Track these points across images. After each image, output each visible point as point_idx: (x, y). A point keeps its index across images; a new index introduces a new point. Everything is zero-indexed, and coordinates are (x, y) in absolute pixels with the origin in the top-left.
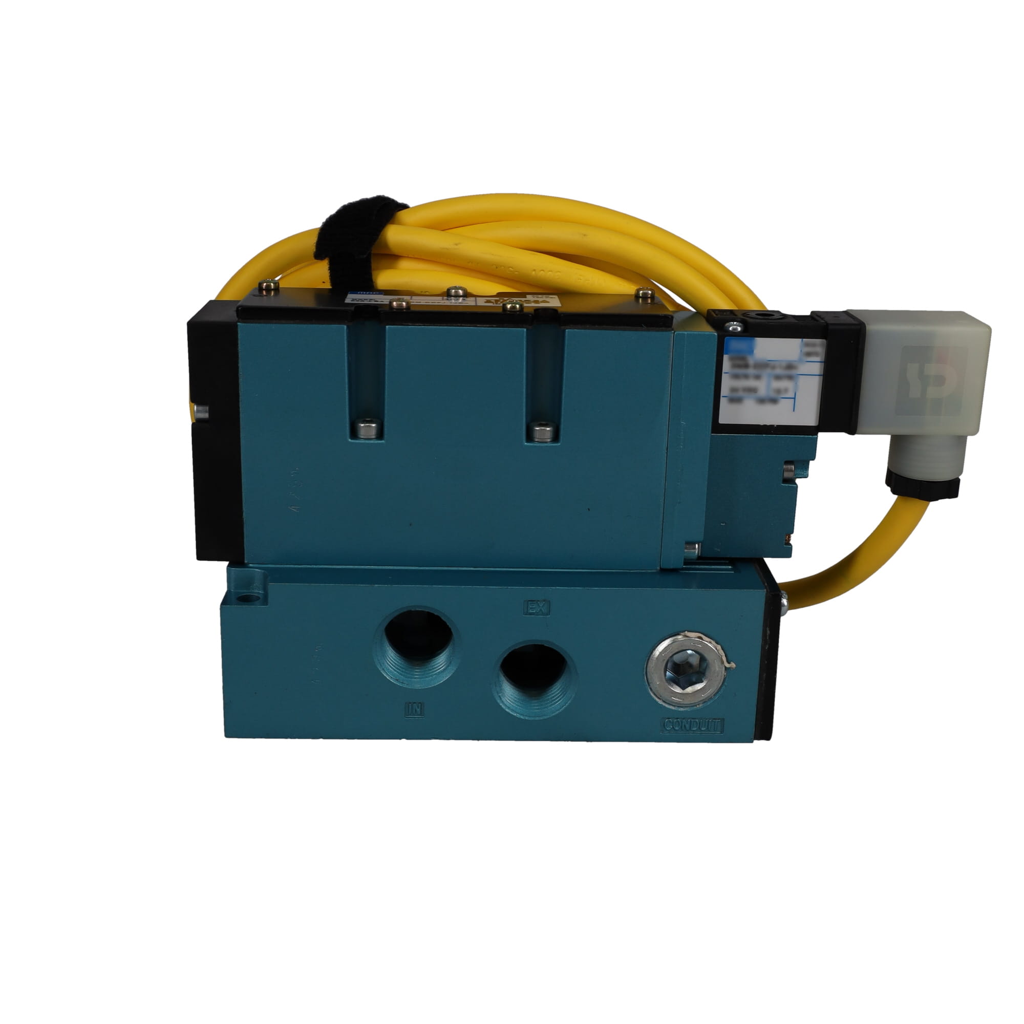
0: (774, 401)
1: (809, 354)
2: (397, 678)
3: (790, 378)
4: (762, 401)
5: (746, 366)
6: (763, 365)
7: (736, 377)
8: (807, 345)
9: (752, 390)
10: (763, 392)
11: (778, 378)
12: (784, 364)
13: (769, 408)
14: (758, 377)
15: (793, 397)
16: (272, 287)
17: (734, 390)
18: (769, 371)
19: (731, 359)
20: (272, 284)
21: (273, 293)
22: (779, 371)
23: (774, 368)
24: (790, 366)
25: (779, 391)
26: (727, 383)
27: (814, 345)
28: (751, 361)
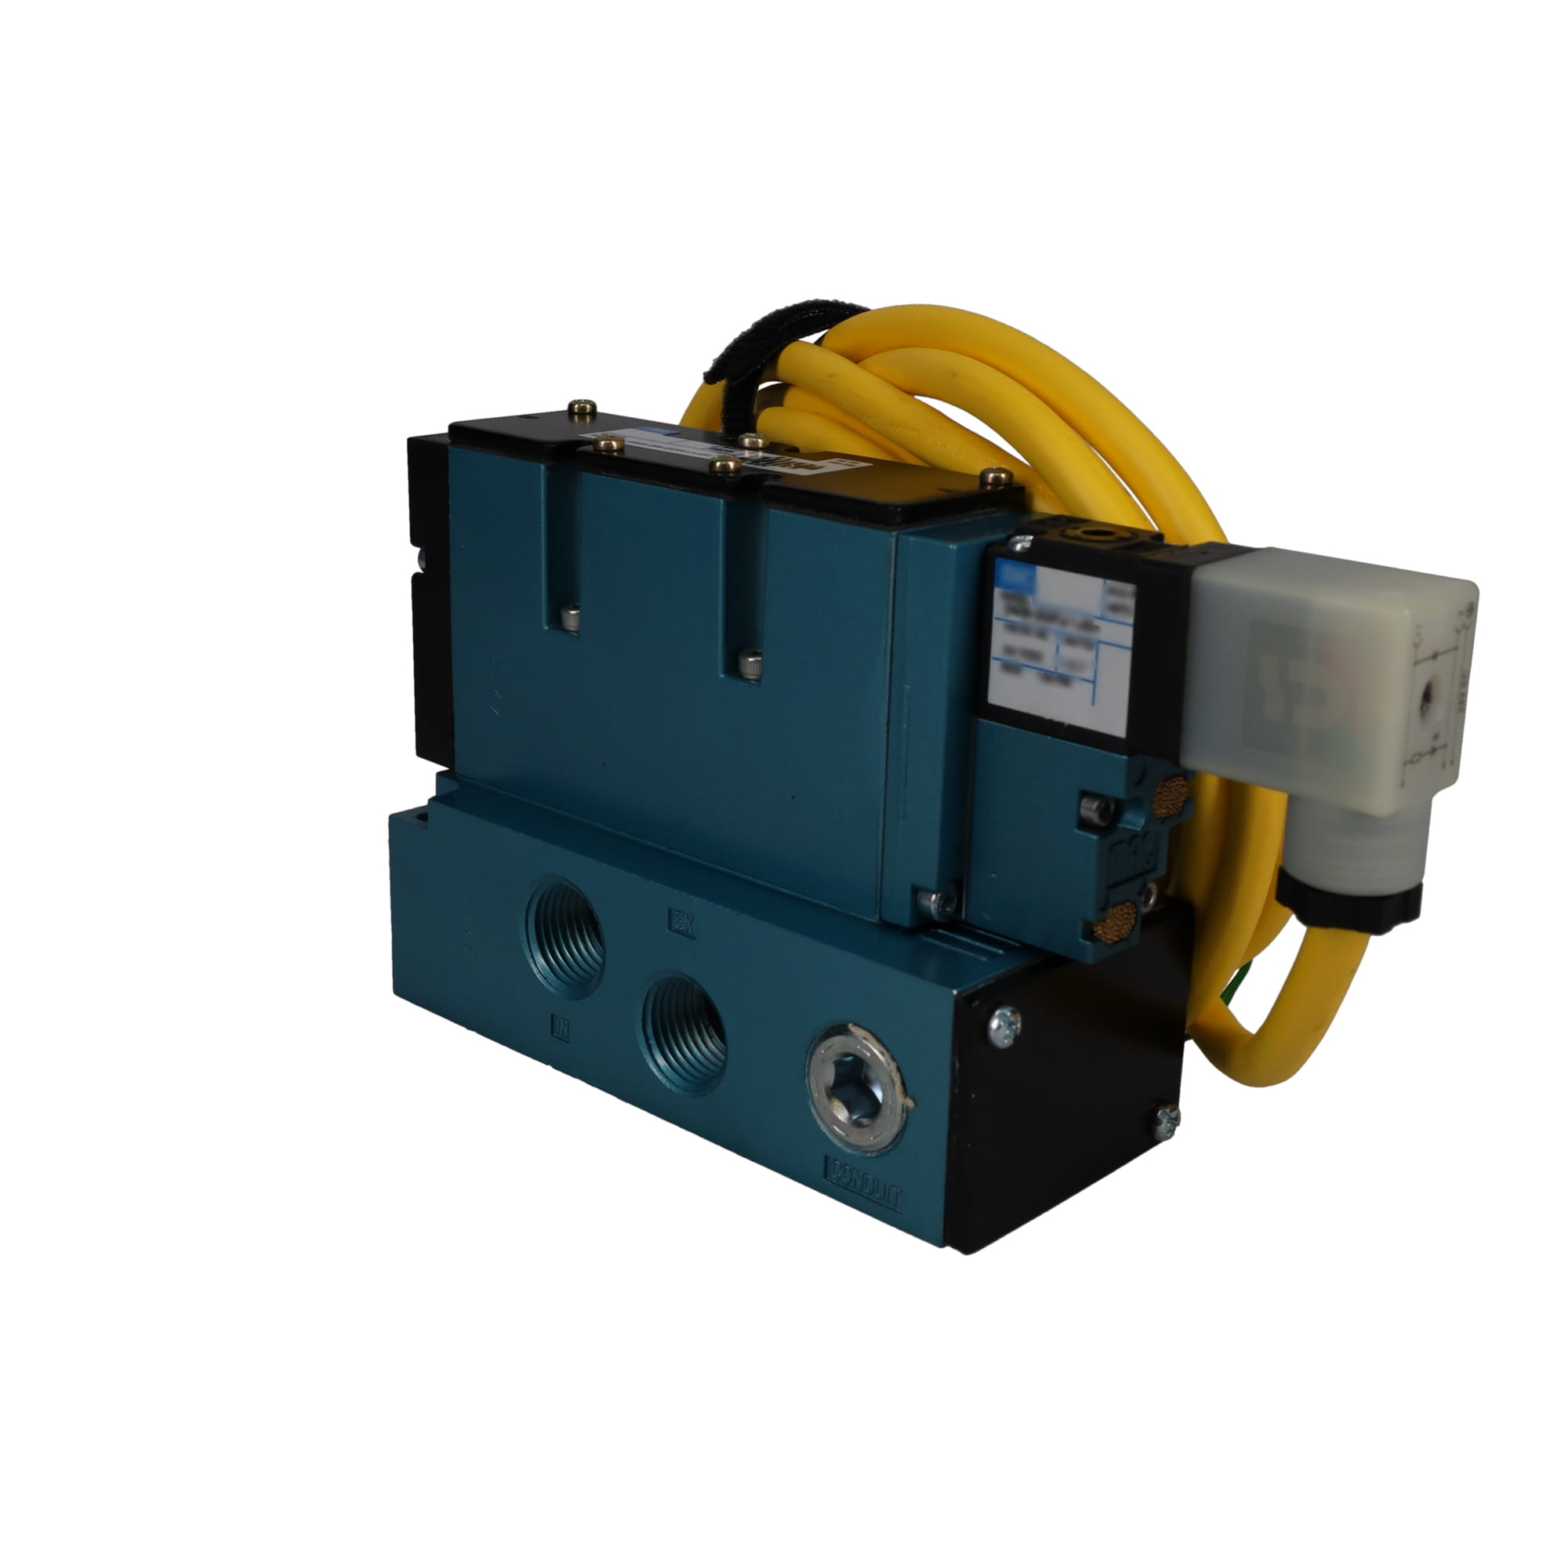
0: (1065, 680)
1: (1115, 608)
2: (547, 976)
3: (1089, 645)
4: (1048, 676)
5: (1025, 612)
6: (1049, 616)
7: (1012, 627)
8: (1112, 591)
9: (1034, 656)
10: (1048, 664)
11: (1071, 641)
12: (1079, 619)
13: (1056, 690)
14: (1042, 635)
15: (1092, 679)
16: (588, 411)
17: (1009, 650)
18: (1055, 626)
19: (1006, 596)
20: (588, 406)
21: (588, 419)
22: (1072, 630)
23: (1064, 622)
24: (1087, 626)
25: (1073, 665)
26: (1000, 638)
27: (1121, 593)
28: (1032, 603)
